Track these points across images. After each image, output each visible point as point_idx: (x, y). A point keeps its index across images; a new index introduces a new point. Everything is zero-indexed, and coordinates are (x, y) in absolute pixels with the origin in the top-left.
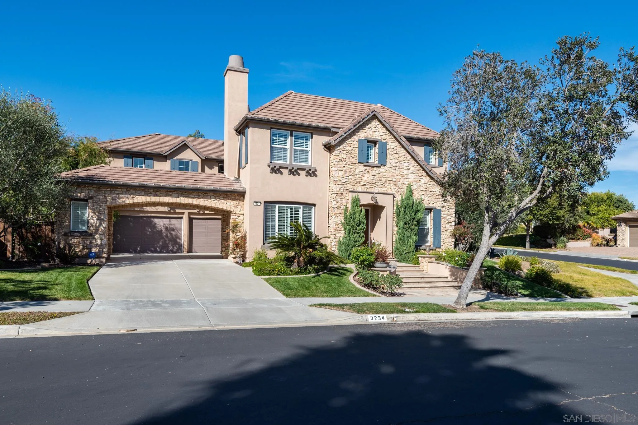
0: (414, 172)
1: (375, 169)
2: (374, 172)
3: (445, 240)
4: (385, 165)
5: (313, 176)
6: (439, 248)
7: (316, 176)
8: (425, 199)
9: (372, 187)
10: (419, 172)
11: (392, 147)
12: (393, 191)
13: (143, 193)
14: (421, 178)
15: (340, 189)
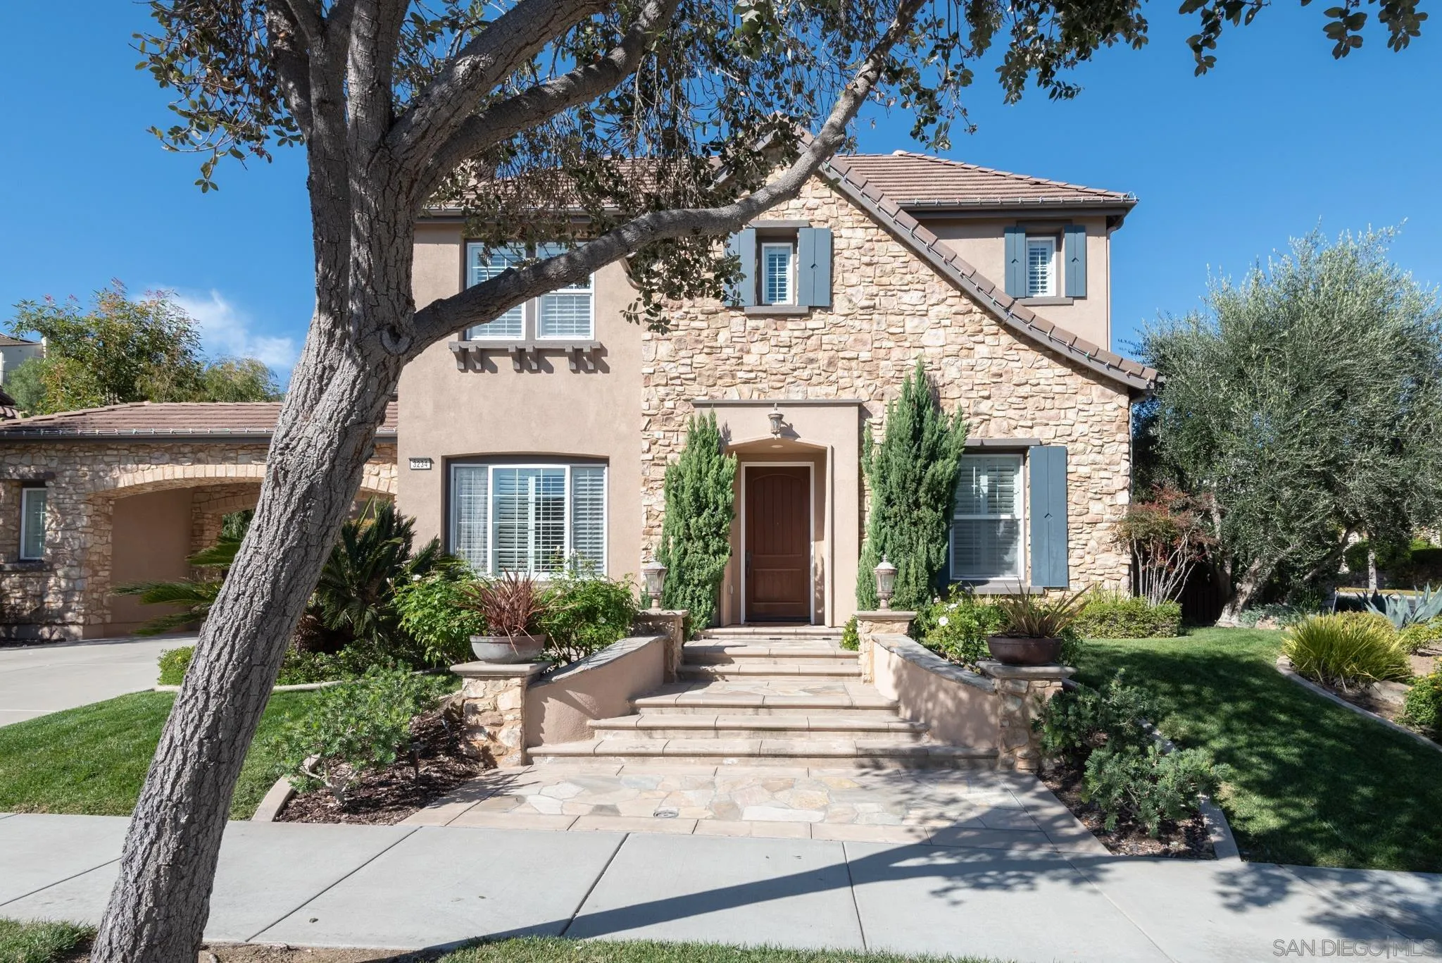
0: (947, 322)
1: (790, 324)
2: (784, 335)
3: (1088, 558)
4: (828, 308)
5: (594, 371)
6: (1062, 589)
7: (606, 369)
8: (996, 414)
9: (779, 385)
10: (967, 319)
11: (854, 243)
12: (863, 395)
13: (167, 456)
14: (973, 339)
15: (663, 400)
